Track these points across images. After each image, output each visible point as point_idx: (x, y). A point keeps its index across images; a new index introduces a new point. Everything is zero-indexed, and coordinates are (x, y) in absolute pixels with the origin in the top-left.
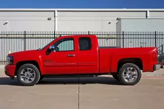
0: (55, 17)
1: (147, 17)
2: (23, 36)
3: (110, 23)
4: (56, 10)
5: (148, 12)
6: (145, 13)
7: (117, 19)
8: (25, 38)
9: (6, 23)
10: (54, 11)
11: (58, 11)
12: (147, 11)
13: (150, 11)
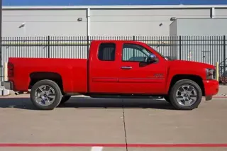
0: (87, 17)
1: (211, 16)
2: (46, 43)
3: (160, 25)
4: (89, 7)
5: (213, 9)
6: (209, 10)
7: (171, 19)
8: (49, 45)
9: (23, 26)
10: (87, 9)
11: (91, 9)
12: (211, 9)
13: (215, 8)
